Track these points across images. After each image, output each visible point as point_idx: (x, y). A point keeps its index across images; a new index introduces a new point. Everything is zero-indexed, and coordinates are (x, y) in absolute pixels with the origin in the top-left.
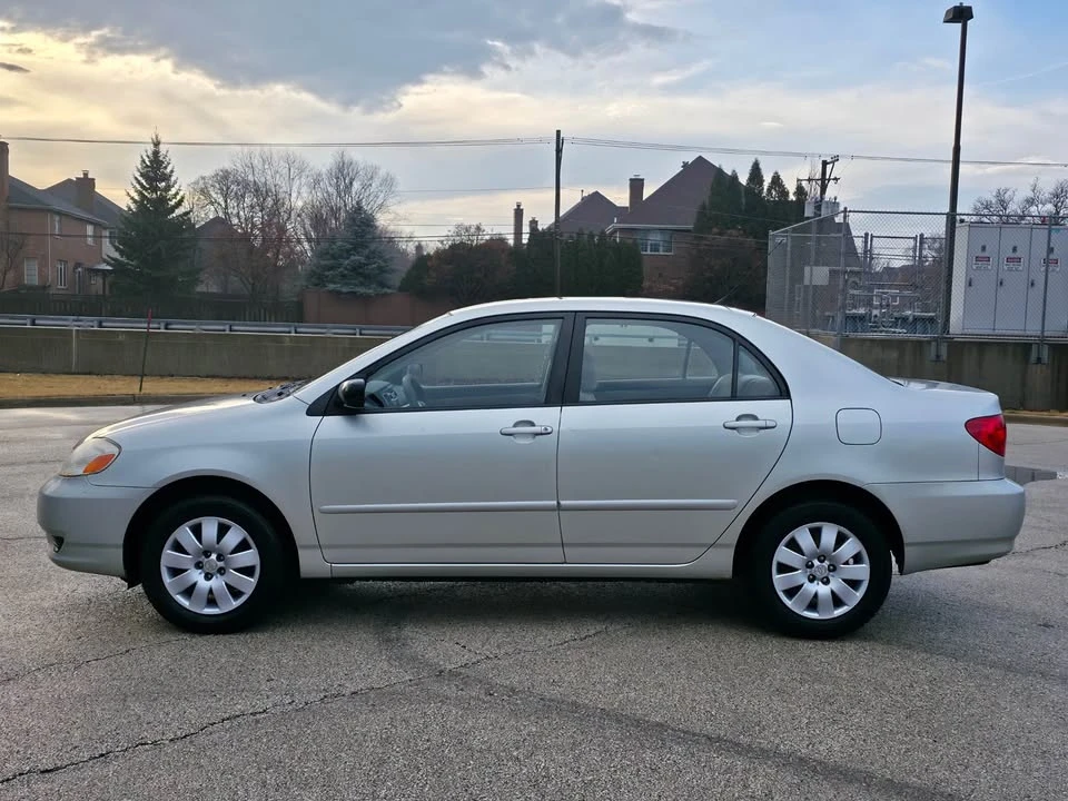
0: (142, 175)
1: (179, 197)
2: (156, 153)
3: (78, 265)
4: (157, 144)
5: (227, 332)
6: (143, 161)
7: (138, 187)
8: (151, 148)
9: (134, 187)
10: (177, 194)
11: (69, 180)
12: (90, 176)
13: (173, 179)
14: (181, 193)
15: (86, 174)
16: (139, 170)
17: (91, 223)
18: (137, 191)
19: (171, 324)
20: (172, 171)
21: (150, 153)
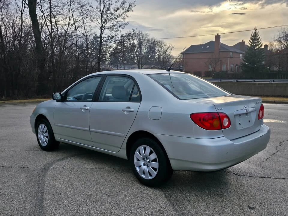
0: (251, 39)
1: (261, 44)
2: (255, 33)
3: (237, 65)
4: (256, 30)
5: (253, 82)
6: (252, 35)
7: (250, 42)
8: (254, 31)
9: (249, 43)
10: (260, 43)
11: (239, 43)
12: (244, 41)
13: (260, 39)
14: (262, 43)
15: (243, 41)
16: (250, 38)
17: (242, 54)
18: (249, 44)
19: (238, 80)
20: (260, 37)
21: (254, 33)
